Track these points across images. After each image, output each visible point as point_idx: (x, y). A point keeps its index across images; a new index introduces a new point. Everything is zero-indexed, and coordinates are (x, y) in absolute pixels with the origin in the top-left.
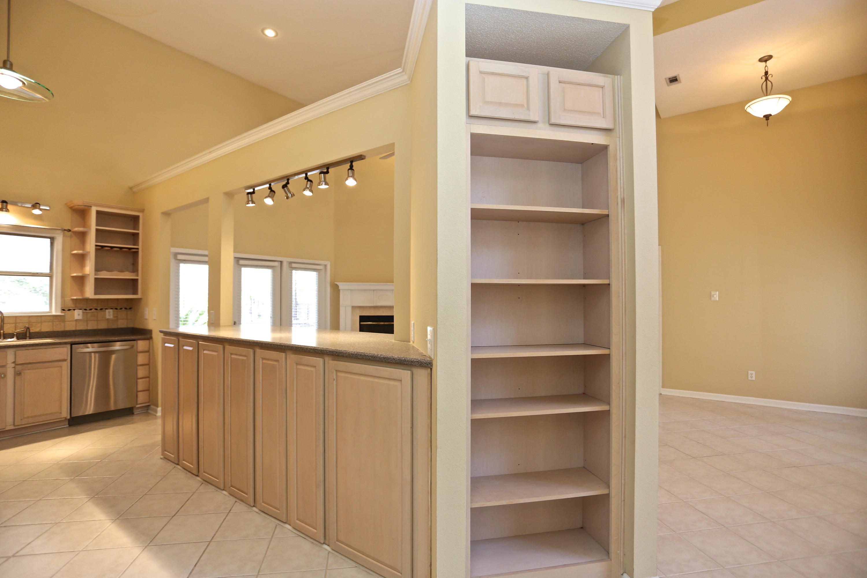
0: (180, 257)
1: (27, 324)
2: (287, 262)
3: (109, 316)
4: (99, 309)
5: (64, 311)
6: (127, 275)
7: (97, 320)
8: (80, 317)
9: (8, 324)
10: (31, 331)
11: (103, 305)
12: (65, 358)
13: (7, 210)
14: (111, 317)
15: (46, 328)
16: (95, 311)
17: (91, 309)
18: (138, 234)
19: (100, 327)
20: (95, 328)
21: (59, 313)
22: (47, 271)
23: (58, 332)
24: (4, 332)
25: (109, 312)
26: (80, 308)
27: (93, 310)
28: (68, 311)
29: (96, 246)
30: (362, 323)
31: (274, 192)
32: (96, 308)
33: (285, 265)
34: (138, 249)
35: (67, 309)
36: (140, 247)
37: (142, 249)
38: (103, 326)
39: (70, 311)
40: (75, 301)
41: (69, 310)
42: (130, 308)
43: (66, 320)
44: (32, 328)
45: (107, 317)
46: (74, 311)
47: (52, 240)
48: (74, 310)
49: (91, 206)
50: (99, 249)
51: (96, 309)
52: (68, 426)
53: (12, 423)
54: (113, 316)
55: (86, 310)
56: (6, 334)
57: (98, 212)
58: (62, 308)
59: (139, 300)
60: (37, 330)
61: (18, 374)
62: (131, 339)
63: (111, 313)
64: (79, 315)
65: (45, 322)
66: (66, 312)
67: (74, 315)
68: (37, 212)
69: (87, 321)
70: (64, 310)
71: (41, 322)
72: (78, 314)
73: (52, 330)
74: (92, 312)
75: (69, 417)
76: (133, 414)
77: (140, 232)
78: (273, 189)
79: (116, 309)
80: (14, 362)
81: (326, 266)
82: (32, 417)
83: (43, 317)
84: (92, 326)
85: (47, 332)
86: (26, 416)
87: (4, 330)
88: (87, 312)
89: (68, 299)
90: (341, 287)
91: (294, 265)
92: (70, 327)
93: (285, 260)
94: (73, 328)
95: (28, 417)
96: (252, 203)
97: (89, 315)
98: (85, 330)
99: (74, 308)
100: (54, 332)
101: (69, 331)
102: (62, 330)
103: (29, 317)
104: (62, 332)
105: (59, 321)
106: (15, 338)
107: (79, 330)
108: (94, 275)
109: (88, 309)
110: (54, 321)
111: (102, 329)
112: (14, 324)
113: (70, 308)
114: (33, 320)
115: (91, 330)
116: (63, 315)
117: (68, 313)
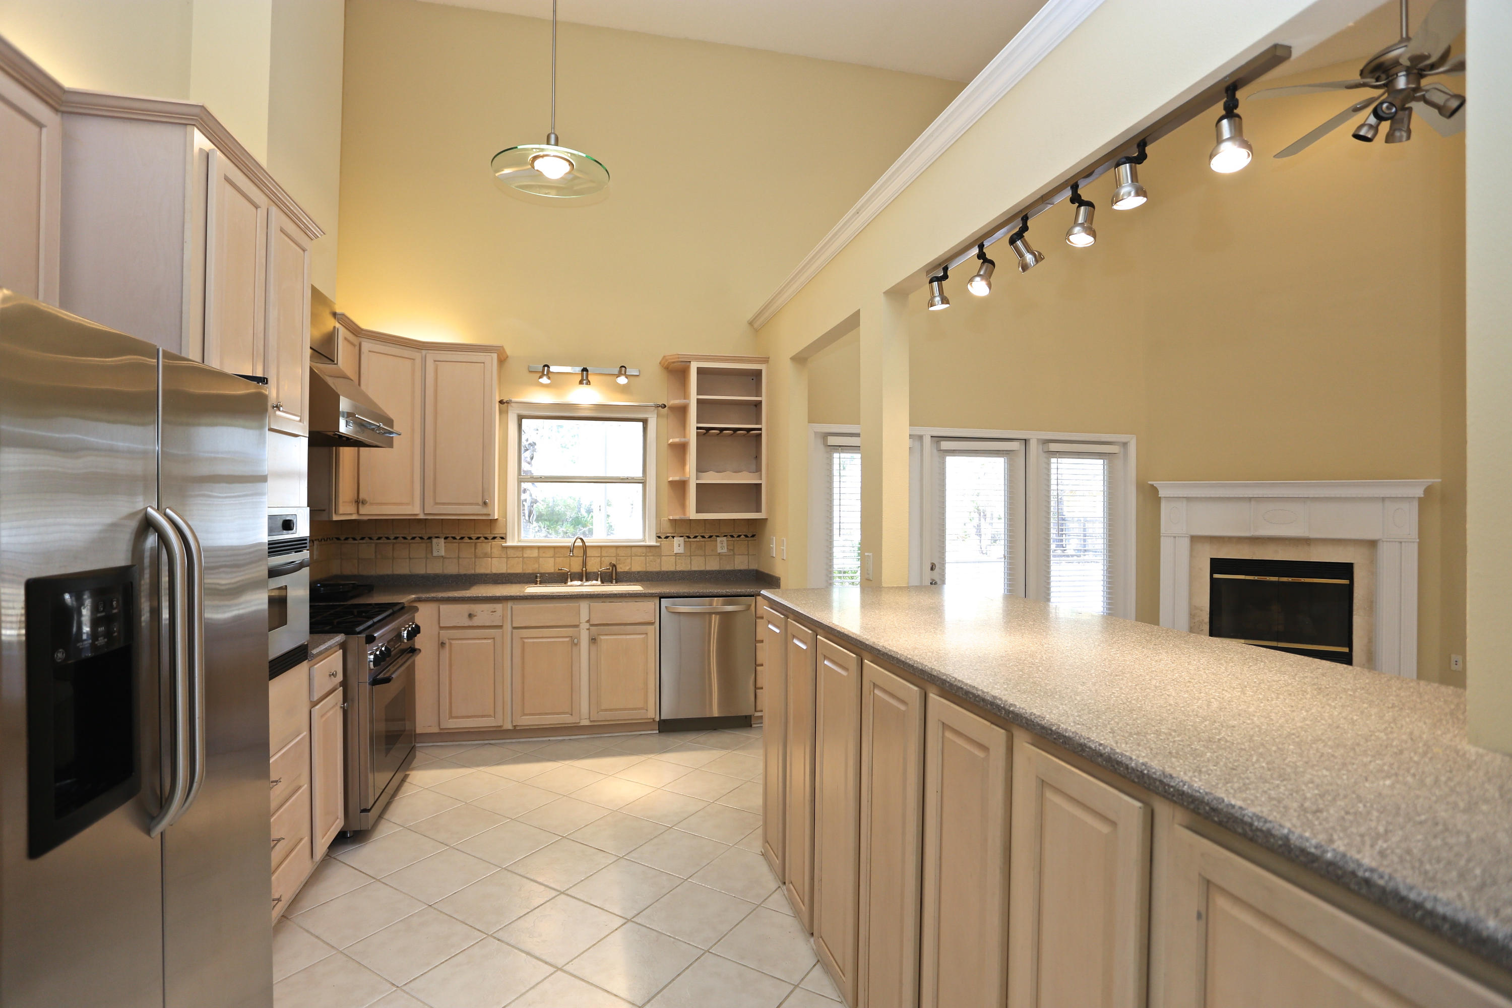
0: (832, 441)
1: (615, 558)
2: (1038, 440)
3: (722, 548)
4: (707, 537)
5: (660, 540)
6: (745, 478)
7: (705, 556)
8: (681, 550)
9: (593, 558)
10: (619, 570)
11: (713, 530)
12: (651, 619)
13: (588, 383)
14: (725, 550)
15: (637, 566)
16: (702, 540)
17: (695, 537)
18: (761, 402)
19: (709, 568)
20: (702, 568)
21: (654, 543)
22: (639, 474)
24: (586, 570)
25: (722, 542)
26: (681, 535)
28: (665, 540)
29: (698, 428)
30: (1216, 576)
31: (992, 263)
32: (702, 535)
33: (1033, 446)
34: (760, 429)
36: (763, 426)
37: (767, 430)
38: (713, 565)
39: (668, 540)
40: (674, 522)
41: (667, 537)
42: (753, 536)
43: (662, 554)
44: (621, 566)
45: (719, 551)
46: (673, 540)
47: (645, 422)
48: (673, 537)
49: (690, 362)
50: (704, 433)
51: (703, 537)
52: (658, 732)
53: (588, 717)
54: (727, 549)
55: (689, 537)
56: (591, 573)
57: (700, 371)
58: (657, 533)
59: (764, 521)
60: (626, 569)
61: (593, 640)
62: (747, 594)
63: (725, 544)
65: (636, 556)
66: (662, 541)
67: (672, 546)
68: (622, 380)
69: (690, 556)
70: (659, 537)
71: (631, 556)
72: (678, 545)
73: (645, 570)
74: (696, 541)
75: (657, 719)
76: (751, 726)
77: (764, 399)
78: (988, 256)
79: (732, 536)
80: (588, 621)
81: (1125, 445)
82: (611, 710)
83: (633, 548)
84: (698, 564)
85: (639, 572)
86: (603, 708)
87: (588, 567)
88: (690, 542)
89: (665, 519)
90: (1162, 494)
91: (1053, 447)
92: (668, 565)
93: (1034, 436)
94: (672, 569)
95: (606, 710)
96: (942, 303)
97: (694, 546)
98: (688, 572)
99: (673, 535)
100: (647, 572)
101: (667, 572)
102: (658, 569)
103: (617, 547)
104: (658, 573)
105: (653, 556)
106: (599, 580)
107: (680, 571)
108: (697, 479)
109: (692, 537)
110: (648, 554)
111: (712, 571)
112: (599, 558)
113: (668, 535)
114: (621, 552)
115: (697, 571)
116: (660, 545)
117: (664, 542)
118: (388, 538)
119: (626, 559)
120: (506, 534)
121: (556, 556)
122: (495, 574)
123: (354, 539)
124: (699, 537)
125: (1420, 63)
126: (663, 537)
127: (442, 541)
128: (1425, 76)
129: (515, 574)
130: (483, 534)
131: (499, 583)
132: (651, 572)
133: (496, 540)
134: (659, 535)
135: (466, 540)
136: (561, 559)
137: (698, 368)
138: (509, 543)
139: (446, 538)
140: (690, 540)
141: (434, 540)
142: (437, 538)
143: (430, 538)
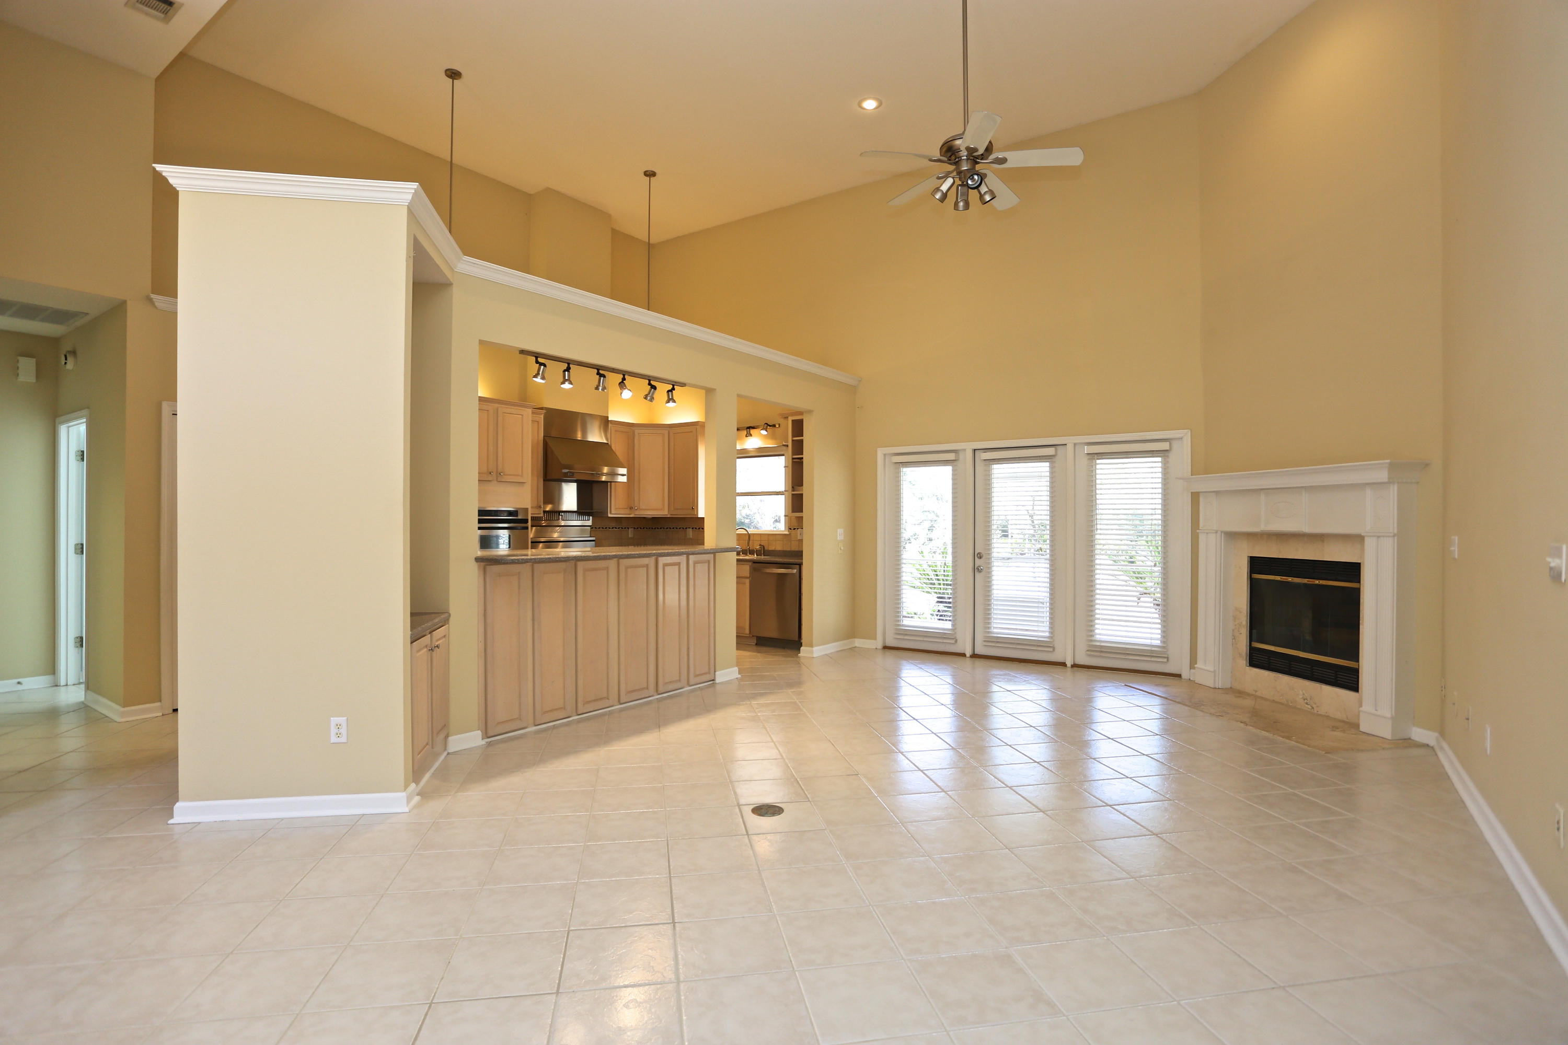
1: (767, 542)
2: (1075, 444)
13: (751, 435)
15: (779, 547)
21: (787, 533)
22: (784, 489)
30: (1256, 576)
33: (1069, 450)
41: (794, 529)
43: (792, 540)
44: (767, 546)
60: (774, 549)
65: (778, 540)
68: (764, 432)
70: (790, 529)
71: (776, 540)
81: (1177, 440)
85: (779, 551)
93: (1070, 441)
102: (788, 549)
103: (769, 535)
104: (789, 552)
105: (787, 541)
110: (784, 540)
112: (759, 542)
114: (771, 538)
116: (790, 534)
117: (793, 532)
118: (670, 528)
119: (773, 543)
123: (658, 528)
125: (974, 153)
127: (691, 529)
128: (978, 163)
137: (793, 421)
139: (693, 528)
141: (688, 529)
142: (689, 528)
143: (686, 528)
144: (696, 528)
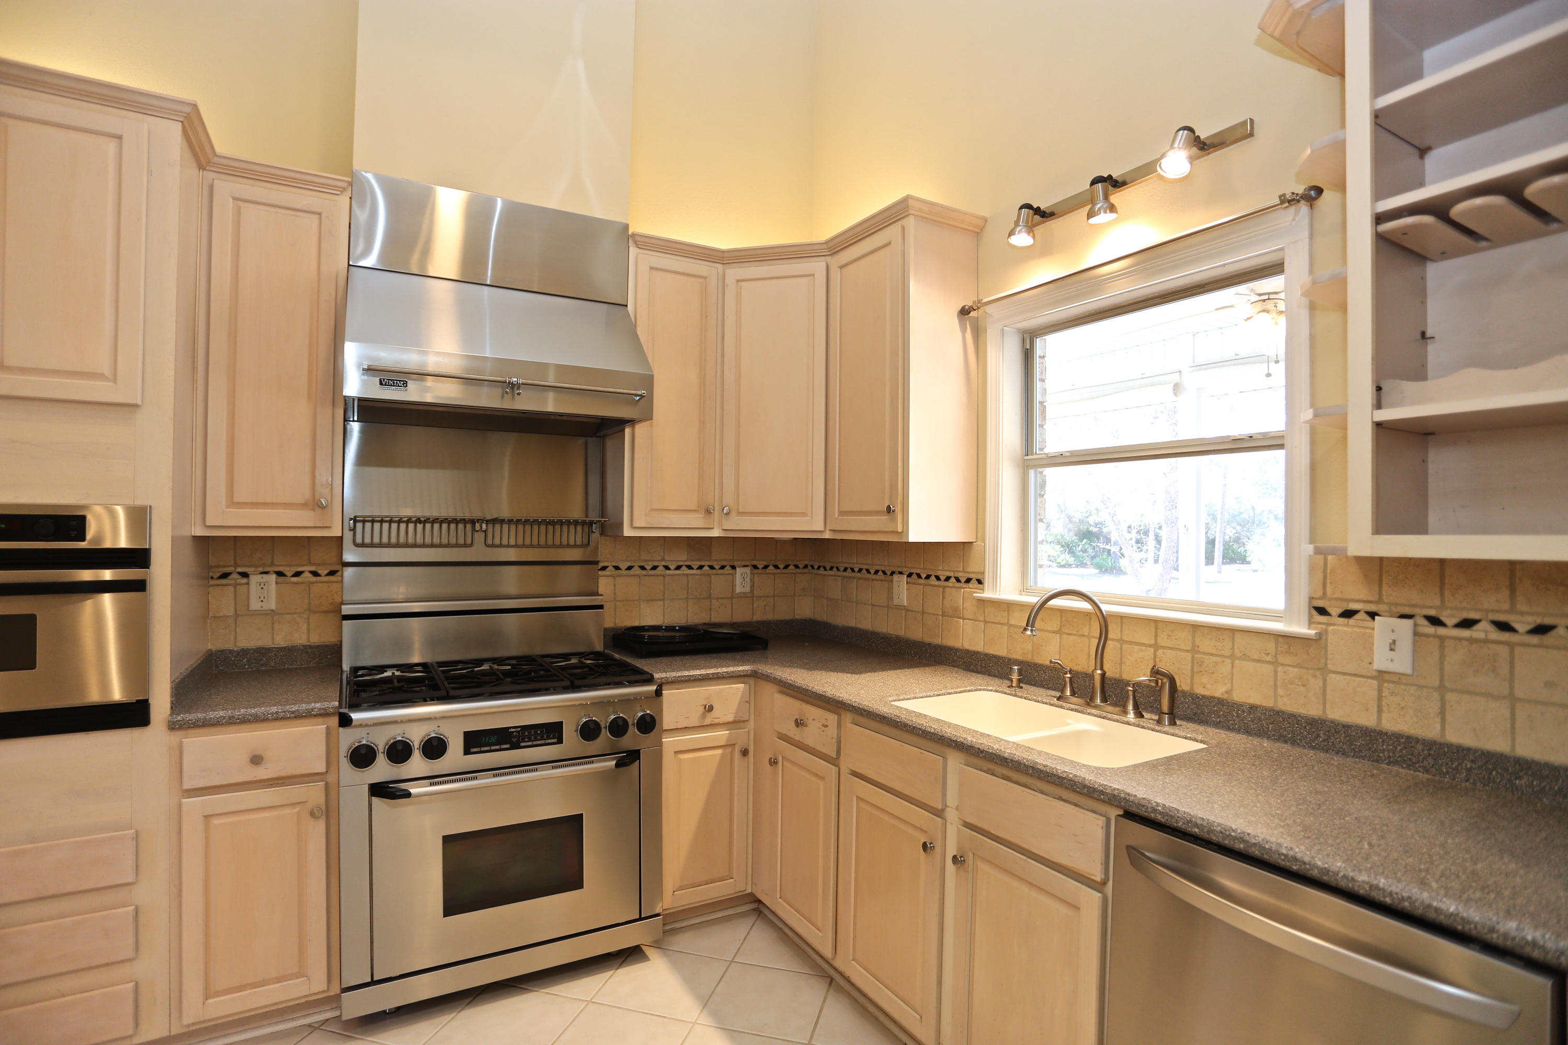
1: (1189, 657)
4: (1521, 628)
5: (1323, 618)
8: (1401, 662)
9: (1136, 648)
15: (1250, 689)
16: (1495, 635)
17: (1467, 624)
20: (1498, 744)
21: (1301, 629)
23: (1293, 717)
24: (1103, 674)
26: (1407, 610)
27: (1483, 630)
28: (1342, 620)
35: (1340, 611)
39: (1351, 621)
40: (1380, 568)
41: (1348, 614)
43: (1330, 666)
44: (1203, 680)
46: (1369, 623)
48: (1372, 615)
51: (1504, 627)
55: (1435, 621)
58: (1311, 599)
64: (1392, 647)
65: (1249, 658)
66: (1328, 624)
67: (1367, 644)
69: (1444, 691)
70: (1322, 611)
71: (1233, 658)
72: (1391, 645)
73: (1269, 703)
74: (1472, 641)
83: (1237, 635)
84: (1475, 727)
85: (1253, 708)
87: (1105, 668)
88: (1442, 639)
92: (1351, 705)
94: (1367, 719)
97: (1455, 658)
98: (1430, 744)
99: (1372, 608)
100: (1279, 713)
101: (1347, 727)
102: (1314, 712)
104: (1314, 724)
105: (1299, 666)
106: (1130, 707)
107: (1397, 736)
108: (1378, 405)
109: (1450, 622)
110: (1281, 659)
111: (1547, 765)
112: (1152, 650)
113: (1353, 606)
114: (1206, 644)
115: (1469, 750)
116: (1320, 637)
117: (1340, 628)
119: (1216, 663)
120: (983, 573)
121: (1065, 630)
122: (968, 651)
124: (1483, 625)
126: (1335, 611)
127: (905, 578)
129: (994, 656)
130: (954, 571)
131: (973, 671)
132: (1292, 716)
133: (970, 585)
134: (1320, 604)
135: (933, 581)
136: (1072, 638)
138: (988, 594)
139: (910, 575)
140: (1441, 631)
141: (896, 577)
142: (901, 573)
143: (892, 573)
144: (919, 576)
